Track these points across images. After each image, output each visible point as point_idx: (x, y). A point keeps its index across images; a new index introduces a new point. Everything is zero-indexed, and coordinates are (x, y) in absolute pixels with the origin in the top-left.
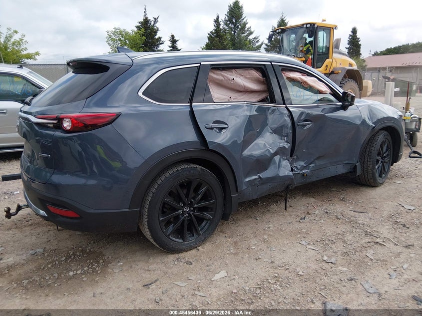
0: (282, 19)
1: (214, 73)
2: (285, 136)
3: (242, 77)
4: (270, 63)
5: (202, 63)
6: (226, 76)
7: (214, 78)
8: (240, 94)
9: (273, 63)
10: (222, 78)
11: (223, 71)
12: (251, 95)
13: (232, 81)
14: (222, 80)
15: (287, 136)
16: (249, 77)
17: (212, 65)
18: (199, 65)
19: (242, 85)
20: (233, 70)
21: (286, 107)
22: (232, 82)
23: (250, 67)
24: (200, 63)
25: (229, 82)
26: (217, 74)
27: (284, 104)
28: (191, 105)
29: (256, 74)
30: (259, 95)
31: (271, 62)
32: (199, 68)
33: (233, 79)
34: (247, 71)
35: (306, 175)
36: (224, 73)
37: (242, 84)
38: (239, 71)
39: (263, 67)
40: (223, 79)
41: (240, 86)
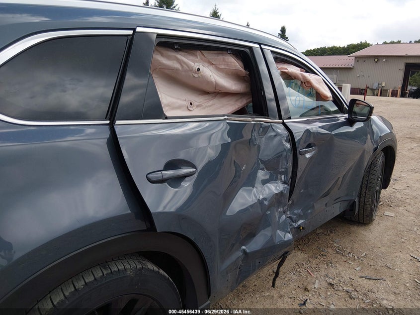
0: (215, 12)
1: (162, 55)
2: (282, 173)
3: (211, 67)
4: (258, 46)
5: (138, 29)
6: (185, 63)
7: (164, 64)
8: (207, 97)
9: (263, 46)
10: (176, 65)
11: (181, 53)
12: (224, 101)
13: (196, 73)
14: (177, 70)
15: (285, 173)
16: (222, 67)
17: (159, 36)
18: (131, 32)
19: (212, 82)
20: (198, 53)
21: (284, 124)
22: (196, 75)
23: (226, 50)
24: (134, 30)
25: (191, 74)
26: (169, 58)
27: (280, 118)
28: (112, 126)
29: (236, 64)
30: (237, 101)
31: (260, 44)
32: (130, 40)
33: (199, 70)
34: (221, 57)
35: (303, 228)
36: (181, 56)
37: (213, 80)
38: (208, 55)
39: (248, 50)
40: (180, 68)
41: (209, 83)
